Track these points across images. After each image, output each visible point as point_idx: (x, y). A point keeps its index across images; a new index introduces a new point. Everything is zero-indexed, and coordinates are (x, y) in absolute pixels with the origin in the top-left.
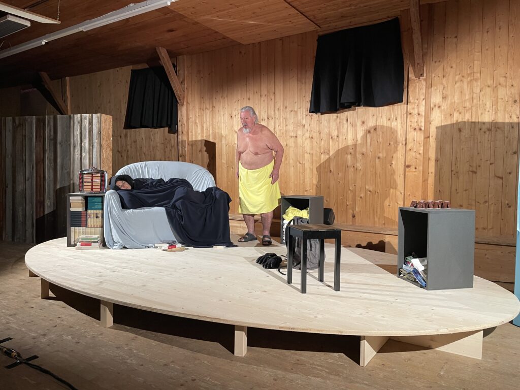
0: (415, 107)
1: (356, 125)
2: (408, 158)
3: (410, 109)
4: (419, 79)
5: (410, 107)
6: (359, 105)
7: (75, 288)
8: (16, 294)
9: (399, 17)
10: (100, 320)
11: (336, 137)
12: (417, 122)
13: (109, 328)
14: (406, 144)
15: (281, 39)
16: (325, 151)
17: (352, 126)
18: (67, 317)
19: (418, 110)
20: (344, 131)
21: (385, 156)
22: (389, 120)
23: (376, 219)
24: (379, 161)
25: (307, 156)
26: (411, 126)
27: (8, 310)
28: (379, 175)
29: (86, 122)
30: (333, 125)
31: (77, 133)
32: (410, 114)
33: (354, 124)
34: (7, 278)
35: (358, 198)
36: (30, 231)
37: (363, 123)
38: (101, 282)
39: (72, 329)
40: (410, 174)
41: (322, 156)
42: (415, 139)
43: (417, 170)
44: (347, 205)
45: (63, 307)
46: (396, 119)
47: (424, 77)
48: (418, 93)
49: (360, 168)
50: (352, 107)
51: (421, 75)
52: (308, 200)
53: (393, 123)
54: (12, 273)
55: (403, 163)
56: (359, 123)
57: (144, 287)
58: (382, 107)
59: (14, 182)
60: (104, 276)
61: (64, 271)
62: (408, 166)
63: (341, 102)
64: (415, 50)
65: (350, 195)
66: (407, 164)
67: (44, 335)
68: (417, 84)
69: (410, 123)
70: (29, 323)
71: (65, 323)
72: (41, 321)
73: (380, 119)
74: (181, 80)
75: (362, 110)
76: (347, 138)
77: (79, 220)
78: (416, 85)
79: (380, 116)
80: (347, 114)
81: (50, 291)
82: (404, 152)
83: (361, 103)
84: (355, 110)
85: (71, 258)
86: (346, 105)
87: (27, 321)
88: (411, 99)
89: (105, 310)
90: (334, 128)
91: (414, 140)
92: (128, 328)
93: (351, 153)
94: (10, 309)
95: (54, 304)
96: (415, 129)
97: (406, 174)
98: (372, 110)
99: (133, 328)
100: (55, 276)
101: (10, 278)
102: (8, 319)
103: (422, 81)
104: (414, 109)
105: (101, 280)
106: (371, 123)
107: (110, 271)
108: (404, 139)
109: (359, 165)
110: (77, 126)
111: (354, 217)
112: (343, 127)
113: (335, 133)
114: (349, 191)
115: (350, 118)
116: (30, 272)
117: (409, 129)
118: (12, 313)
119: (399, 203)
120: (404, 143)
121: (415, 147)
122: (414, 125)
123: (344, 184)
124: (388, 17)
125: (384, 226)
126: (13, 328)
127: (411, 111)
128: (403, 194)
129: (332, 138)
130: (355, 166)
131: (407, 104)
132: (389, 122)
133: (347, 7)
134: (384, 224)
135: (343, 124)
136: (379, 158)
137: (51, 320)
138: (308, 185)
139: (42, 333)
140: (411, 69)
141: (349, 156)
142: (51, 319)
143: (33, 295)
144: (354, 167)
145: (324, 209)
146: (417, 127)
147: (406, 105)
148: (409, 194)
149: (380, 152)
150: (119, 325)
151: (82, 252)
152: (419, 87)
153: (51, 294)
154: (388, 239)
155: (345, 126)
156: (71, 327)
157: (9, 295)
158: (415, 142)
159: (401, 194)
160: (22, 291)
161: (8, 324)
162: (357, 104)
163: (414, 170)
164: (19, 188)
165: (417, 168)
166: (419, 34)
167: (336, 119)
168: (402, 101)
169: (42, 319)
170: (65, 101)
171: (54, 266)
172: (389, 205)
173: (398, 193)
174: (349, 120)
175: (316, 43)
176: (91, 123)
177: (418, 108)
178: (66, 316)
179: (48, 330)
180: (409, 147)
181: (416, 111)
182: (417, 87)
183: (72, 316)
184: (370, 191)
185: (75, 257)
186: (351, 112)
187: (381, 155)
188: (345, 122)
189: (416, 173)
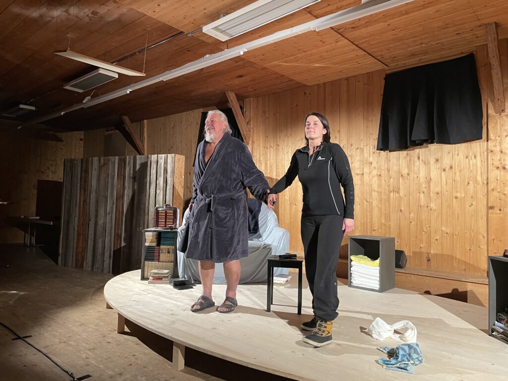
0: (497, 144)
1: (429, 163)
2: (491, 199)
3: (491, 147)
4: (500, 115)
5: (491, 145)
6: (432, 142)
7: (150, 327)
8: (95, 327)
9: (474, 53)
10: (172, 362)
11: (406, 175)
12: (499, 160)
13: (180, 371)
14: (487, 183)
15: (347, 79)
16: (395, 189)
17: (425, 164)
18: (140, 356)
19: (501, 147)
20: (416, 169)
21: (463, 196)
22: (467, 157)
23: (455, 264)
24: (457, 201)
25: (375, 194)
26: (493, 164)
27: (87, 344)
28: (457, 217)
29: (162, 162)
30: (403, 163)
31: (153, 171)
32: (492, 151)
33: (427, 162)
34: (87, 309)
35: (433, 240)
36: (108, 262)
37: (437, 160)
38: (174, 322)
39: (146, 369)
40: (494, 215)
41: (392, 194)
42: (499, 179)
43: (502, 211)
44: (421, 247)
45: (137, 344)
46: (475, 157)
47: (506, 113)
48: (500, 129)
49: (435, 208)
50: (424, 144)
51: (503, 110)
52: (379, 241)
53: (471, 162)
54: (91, 304)
55: (485, 203)
56: (432, 161)
57: (214, 330)
58: (459, 145)
59: (96, 216)
60: (176, 315)
61: (138, 306)
62: (492, 208)
63: (412, 139)
64: (494, 86)
65: (424, 237)
66: (489, 205)
67: (121, 374)
68: (499, 121)
69: (491, 161)
70: (106, 359)
71: (139, 362)
72: (117, 358)
73: (456, 157)
74: (247, 120)
75: (436, 147)
76: (419, 176)
77: (152, 255)
78: (497, 122)
79: (457, 153)
80: (418, 151)
81: (125, 326)
82: (486, 193)
83: (435, 141)
84: (428, 147)
85: (145, 293)
86: (417, 142)
87: (105, 357)
88: (491, 135)
89: (177, 352)
90: (404, 166)
91: (497, 180)
92: (199, 372)
93: (424, 192)
94: (89, 343)
95: (128, 340)
96: (498, 168)
97: (489, 215)
98: (447, 147)
99: (203, 373)
100: (130, 312)
101: (89, 309)
102: (87, 353)
103: (504, 117)
104: (495, 146)
105: (173, 320)
106: (446, 162)
107: (182, 310)
108: (485, 178)
109: (432, 205)
110: (154, 166)
111: (429, 260)
112: (414, 165)
113: (405, 171)
114: (423, 232)
115: (422, 156)
116: (107, 304)
117: (490, 167)
118: (91, 348)
119: (482, 247)
120: (485, 183)
121: (498, 187)
122: (497, 163)
123: (416, 224)
124: (462, 53)
125: (464, 272)
126: (92, 364)
127: (493, 149)
128: (486, 237)
129: (402, 176)
130: (429, 206)
131: (487, 141)
132: (467, 160)
133: (417, 45)
134: (465, 270)
135: (414, 162)
136: (456, 198)
137: (126, 358)
138: (377, 224)
139: (118, 372)
140: (490, 105)
141: (422, 195)
142: (126, 356)
143: (110, 329)
144: (427, 206)
145: (396, 251)
146: (500, 166)
147: (486, 143)
148: (493, 238)
149: (457, 192)
150: (190, 369)
151: (154, 286)
152: (500, 124)
153: (126, 329)
154: (470, 287)
155: (417, 163)
156: (145, 367)
157: (89, 328)
158: (499, 181)
159: (484, 237)
160: (101, 324)
161: (88, 360)
162: (430, 141)
163: (499, 212)
164: (101, 222)
165: (502, 209)
166: (499, 69)
167: (406, 157)
168: (481, 139)
169: (119, 356)
170: (142, 142)
171: (131, 301)
172: (470, 250)
173: (481, 237)
174: (420, 157)
175: (383, 82)
176: (166, 163)
177: (500, 145)
178: (140, 354)
179: (124, 368)
180: (491, 187)
181: (498, 148)
182: (499, 123)
183: (145, 354)
184: (447, 233)
185: (149, 292)
186: (423, 149)
187: (458, 195)
188: (416, 159)
189: (501, 215)
